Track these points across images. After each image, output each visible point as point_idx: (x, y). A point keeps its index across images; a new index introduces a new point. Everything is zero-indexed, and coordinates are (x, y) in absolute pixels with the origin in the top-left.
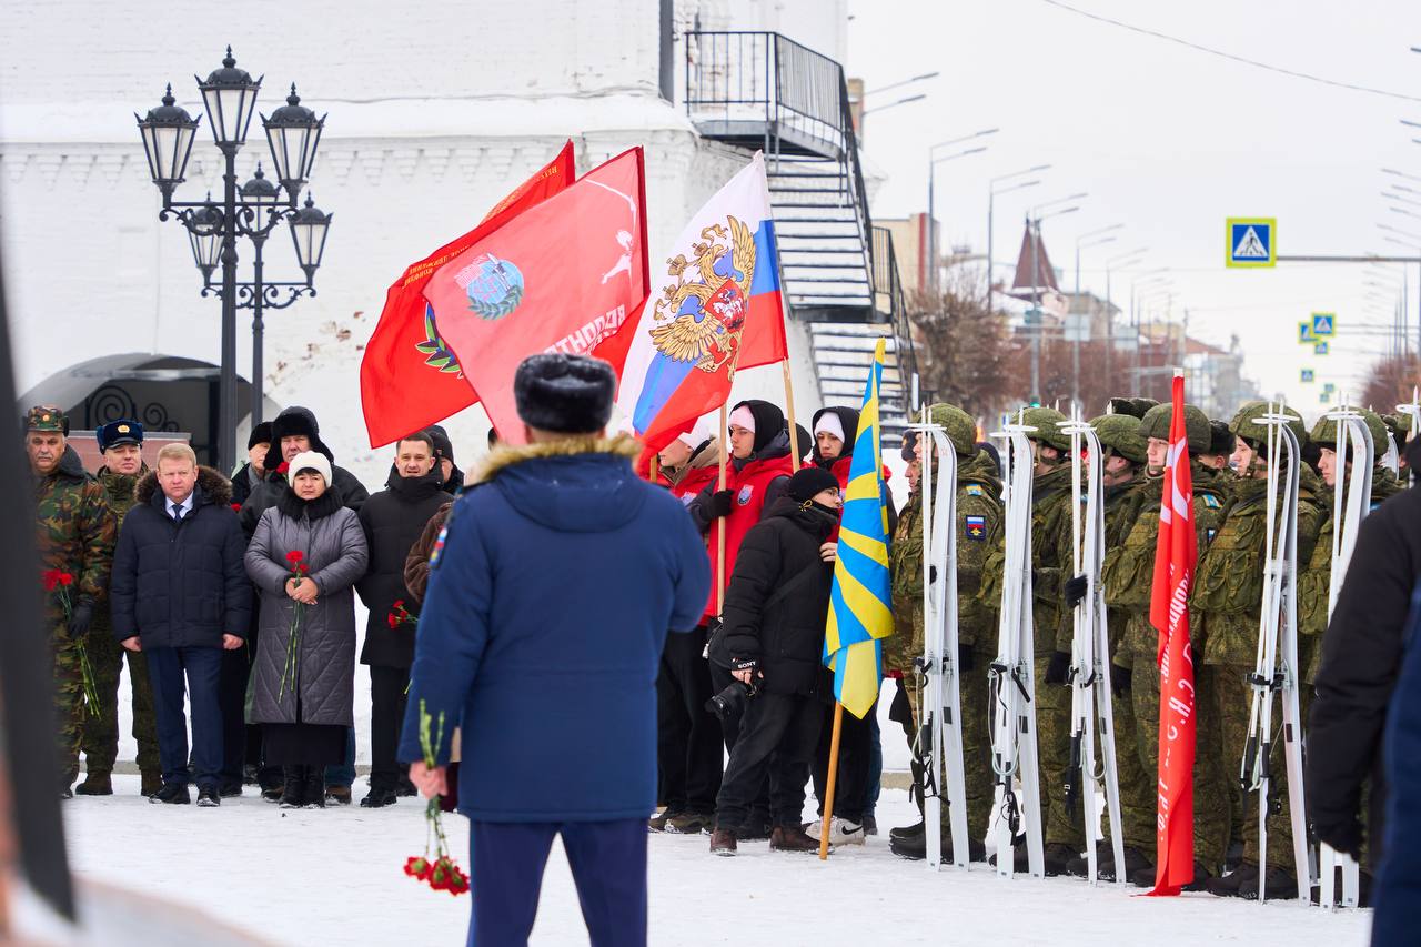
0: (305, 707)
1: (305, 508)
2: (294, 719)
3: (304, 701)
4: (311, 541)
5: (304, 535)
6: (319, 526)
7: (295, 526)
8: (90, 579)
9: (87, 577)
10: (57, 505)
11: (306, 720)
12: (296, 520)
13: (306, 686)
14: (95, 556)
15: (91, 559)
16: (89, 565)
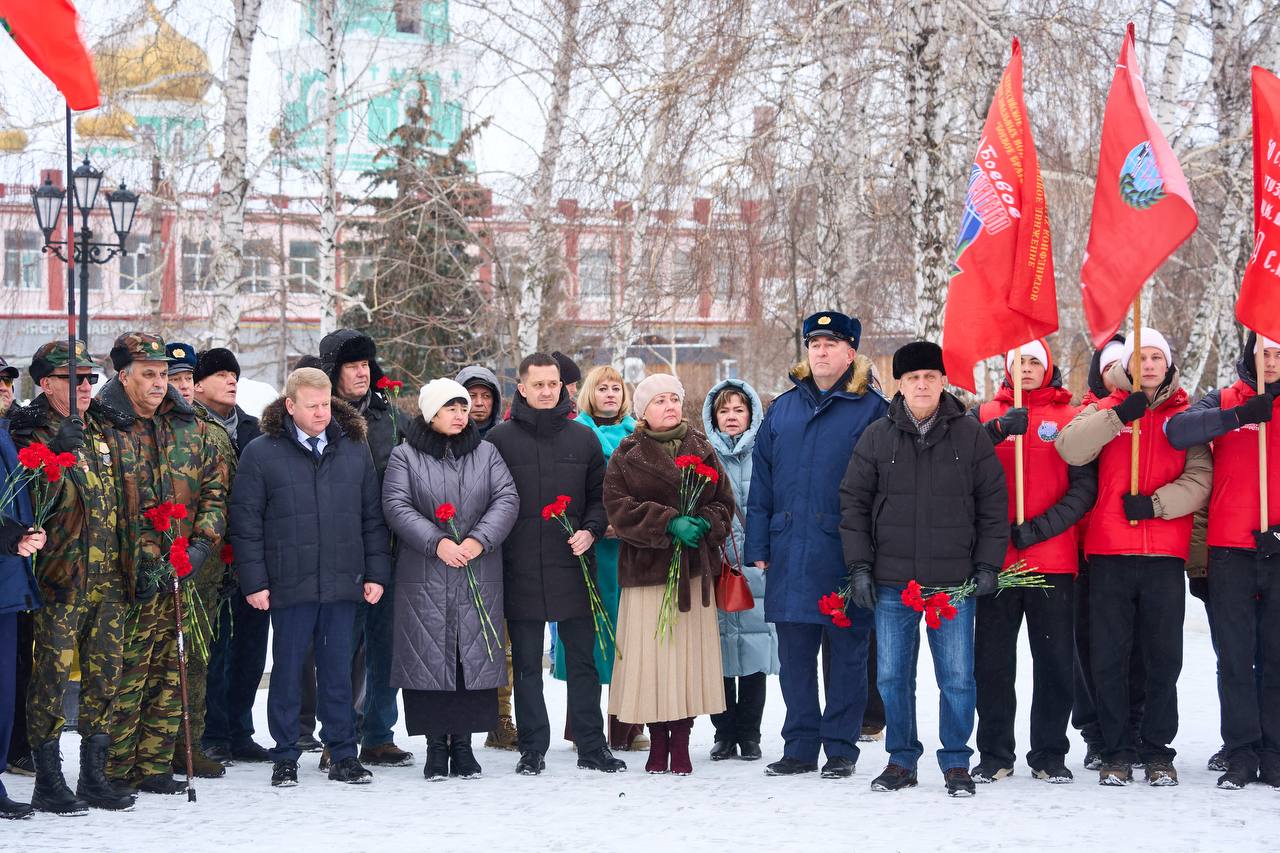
0: (467, 672)
1: (448, 444)
2: (453, 686)
3: (465, 665)
4: (461, 482)
5: (452, 476)
6: (464, 463)
7: (438, 465)
8: (210, 522)
9: (205, 519)
10: (187, 450)
11: (469, 687)
12: (438, 457)
13: (466, 647)
14: (214, 499)
15: (210, 502)
16: (208, 508)
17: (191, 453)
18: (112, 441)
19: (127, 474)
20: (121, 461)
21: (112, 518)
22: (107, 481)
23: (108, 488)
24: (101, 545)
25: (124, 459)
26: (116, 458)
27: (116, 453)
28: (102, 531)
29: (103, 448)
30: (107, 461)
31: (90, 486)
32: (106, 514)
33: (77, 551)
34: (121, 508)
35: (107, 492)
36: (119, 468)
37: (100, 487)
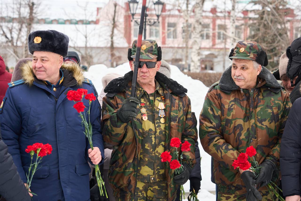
17: (273, 112)
18: (168, 101)
19: (172, 123)
20: (170, 114)
21: (160, 149)
22: (159, 126)
23: (158, 131)
24: (150, 165)
25: (172, 114)
26: (167, 113)
27: (168, 109)
28: (152, 157)
29: (161, 106)
30: (162, 114)
31: (147, 129)
32: (155, 147)
33: (131, 170)
34: (167, 143)
35: (158, 133)
36: (169, 119)
37: (154, 130)
